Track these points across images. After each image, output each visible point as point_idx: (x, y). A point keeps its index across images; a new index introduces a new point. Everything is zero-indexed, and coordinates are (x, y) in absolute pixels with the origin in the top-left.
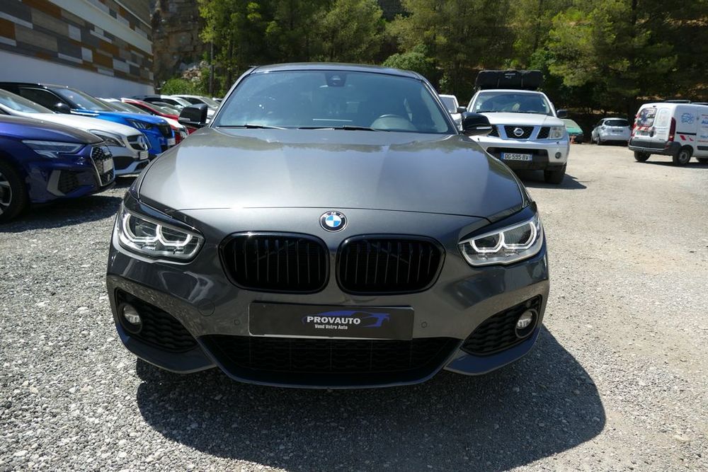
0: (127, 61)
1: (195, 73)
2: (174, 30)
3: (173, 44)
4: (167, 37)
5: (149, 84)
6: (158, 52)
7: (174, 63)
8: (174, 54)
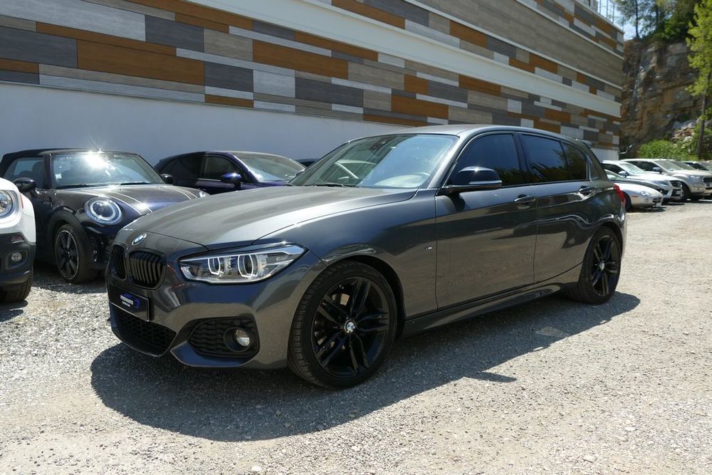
0: (580, 127)
1: (689, 132)
2: (670, 86)
3: (668, 101)
4: (661, 94)
5: (611, 149)
6: (648, 112)
7: (667, 122)
8: (668, 112)
